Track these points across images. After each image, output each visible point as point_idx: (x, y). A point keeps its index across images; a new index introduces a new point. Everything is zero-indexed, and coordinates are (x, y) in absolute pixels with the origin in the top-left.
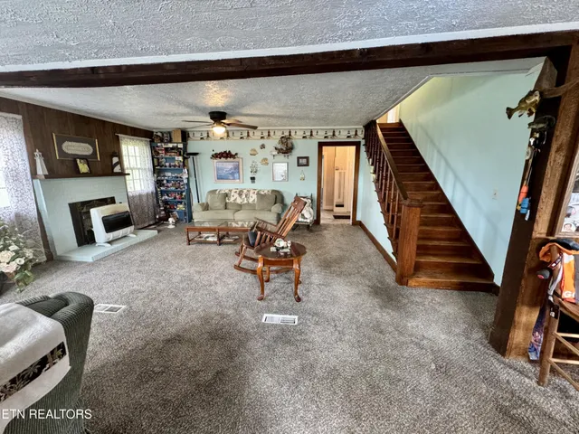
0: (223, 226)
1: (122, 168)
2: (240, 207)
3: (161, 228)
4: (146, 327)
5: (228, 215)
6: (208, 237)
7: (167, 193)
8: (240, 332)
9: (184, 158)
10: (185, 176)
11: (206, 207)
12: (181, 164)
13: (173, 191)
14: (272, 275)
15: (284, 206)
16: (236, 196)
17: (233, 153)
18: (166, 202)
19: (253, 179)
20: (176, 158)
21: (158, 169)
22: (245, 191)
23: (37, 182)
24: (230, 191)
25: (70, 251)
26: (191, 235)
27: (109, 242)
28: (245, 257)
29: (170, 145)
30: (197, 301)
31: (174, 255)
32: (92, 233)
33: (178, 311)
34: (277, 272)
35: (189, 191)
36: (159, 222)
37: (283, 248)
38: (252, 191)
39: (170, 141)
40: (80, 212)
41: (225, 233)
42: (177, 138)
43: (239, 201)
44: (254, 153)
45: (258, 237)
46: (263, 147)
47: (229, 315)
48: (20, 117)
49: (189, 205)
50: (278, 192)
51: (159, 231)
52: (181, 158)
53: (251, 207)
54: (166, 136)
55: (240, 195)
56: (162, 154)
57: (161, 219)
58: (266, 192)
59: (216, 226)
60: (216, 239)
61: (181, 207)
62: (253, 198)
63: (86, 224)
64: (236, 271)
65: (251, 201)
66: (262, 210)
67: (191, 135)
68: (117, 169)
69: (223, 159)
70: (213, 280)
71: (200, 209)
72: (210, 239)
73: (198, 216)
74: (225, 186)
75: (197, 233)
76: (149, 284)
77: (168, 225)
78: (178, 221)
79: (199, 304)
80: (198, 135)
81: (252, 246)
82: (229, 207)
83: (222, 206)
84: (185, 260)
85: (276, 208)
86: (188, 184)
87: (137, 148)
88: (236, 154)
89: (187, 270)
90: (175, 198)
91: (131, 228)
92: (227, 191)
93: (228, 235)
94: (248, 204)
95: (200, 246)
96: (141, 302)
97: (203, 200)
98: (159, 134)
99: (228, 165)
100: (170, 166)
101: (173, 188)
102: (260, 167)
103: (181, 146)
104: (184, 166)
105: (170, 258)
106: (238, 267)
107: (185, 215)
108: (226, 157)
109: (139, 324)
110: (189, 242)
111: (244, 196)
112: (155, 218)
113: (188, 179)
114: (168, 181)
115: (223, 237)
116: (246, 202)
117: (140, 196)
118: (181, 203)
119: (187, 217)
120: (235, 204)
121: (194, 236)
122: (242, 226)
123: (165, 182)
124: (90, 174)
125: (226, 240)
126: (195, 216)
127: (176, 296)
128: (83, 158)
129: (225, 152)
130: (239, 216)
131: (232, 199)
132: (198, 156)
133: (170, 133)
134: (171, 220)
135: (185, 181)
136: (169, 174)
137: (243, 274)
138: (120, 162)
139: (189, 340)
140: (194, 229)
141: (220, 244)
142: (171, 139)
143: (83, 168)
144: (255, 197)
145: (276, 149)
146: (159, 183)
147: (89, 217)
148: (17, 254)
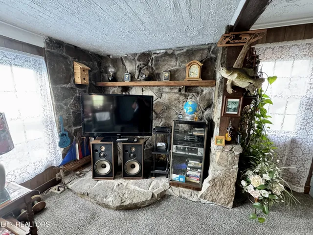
148: (267, 186)
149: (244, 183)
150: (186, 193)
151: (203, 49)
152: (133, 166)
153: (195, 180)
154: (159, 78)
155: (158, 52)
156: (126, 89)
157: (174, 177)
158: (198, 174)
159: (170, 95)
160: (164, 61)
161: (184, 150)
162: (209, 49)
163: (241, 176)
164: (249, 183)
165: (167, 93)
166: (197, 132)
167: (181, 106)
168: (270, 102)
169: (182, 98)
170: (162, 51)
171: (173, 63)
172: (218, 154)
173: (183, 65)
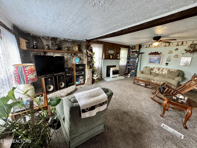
0: (148, 81)
1: (119, 58)
2: (157, 75)
3: (126, 76)
4: (118, 105)
5: (151, 77)
6: (141, 83)
7: (130, 66)
8: (150, 124)
9: (138, 55)
10: (137, 61)
11: (142, 73)
12: (137, 56)
13: (132, 65)
14: (170, 109)
15: (184, 78)
16: (157, 70)
17: (159, 53)
18: (129, 69)
19: (167, 64)
20: (135, 54)
21: (129, 58)
22: (161, 69)
23: (102, 60)
24: (154, 68)
25: (105, 77)
26: (135, 81)
27: (113, 77)
28: (157, 96)
29: (134, 50)
30: (134, 104)
31: (128, 86)
32: (110, 74)
33: (128, 105)
34: (173, 108)
35: (137, 66)
36: (126, 75)
37: (181, 99)
38: (165, 69)
39: (135, 49)
40: (108, 68)
41: (148, 84)
42: (137, 48)
43: (157, 72)
44: (171, 52)
45: (166, 90)
46: (177, 49)
47: (146, 115)
48: (103, 45)
49: (136, 71)
50: (181, 71)
51: (125, 77)
52: (137, 55)
53: (163, 76)
54: (134, 47)
55: (159, 70)
56: (131, 53)
57: (126, 74)
58: (173, 70)
59: (145, 80)
60: (144, 85)
61: (133, 71)
62: (165, 72)
63: (109, 72)
64: (151, 100)
65: (163, 73)
66: (169, 78)
67: (142, 46)
68: (118, 58)
69: (153, 55)
70: (141, 99)
71: (140, 73)
72: (142, 84)
73: (139, 75)
74: (151, 66)
75: (137, 81)
76: (120, 92)
77: (128, 76)
78: (131, 75)
79: (135, 106)
80: (145, 46)
81: (162, 93)
82: (152, 74)
83: (149, 73)
84: (132, 89)
85: (179, 79)
86: (137, 64)
87: (124, 51)
88: (161, 53)
89: (132, 92)
90: (132, 68)
91: (118, 75)
92: (152, 68)
93: (149, 85)
94: (162, 74)
95: (138, 86)
96: (118, 97)
97: (142, 70)
98: (132, 47)
99: (155, 57)
100: (133, 57)
101: (132, 64)
102: (172, 59)
103: (138, 50)
104: (137, 57)
105: (127, 87)
106: (153, 99)
107: (134, 74)
108: (155, 54)
109: (117, 103)
110: (134, 83)
111: (160, 71)
112: (125, 73)
113: (138, 62)
114: (131, 62)
115: (147, 85)
116: (161, 73)
117: (122, 66)
118: (133, 69)
119: (134, 75)
120: (155, 73)
121: (136, 82)
122: (156, 83)
123: (130, 62)
124: (112, 59)
125: (148, 86)
126: (137, 74)
127: (128, 99)
128: (111, 54)
129: (155, 52)
130: (156, 78)
131: (154, 71)
132: (143, 54)
133: (135, 46)
134: (129, 75)
135: (137, 62)
136: (132, 60)
137: (154, 102)
138: (119, 56)
139: (130, 116)
140: (137, 79)
141: (145, 87)
142: (135, 48)
143: (111, 57)
144: (166, 72)
145: (185, 50)
146: (128, 62)
147: (110, 70)
148: (97, 76)
149: (93, 77)
150: (81, 86)
151: (77, 42)
152: (61, 85)
153: (82, 82)
154: (62, 49)
155: (61, 39)
156: (45, 53)
157: (77, 83)
158: (83, 80)
159: (67, 56)
160: (63, 43)
161: (79, 73)
162: (79, 42)
163: (93, 76)
164: (94, 77)
165: (66, 55)
166: (81, 68)
167: (72, 60)
168: (95, 58)
169: (72, 57)
170: (62, 39)
171: (67, 44)
172: (88, 72)
173: (71, 46)
